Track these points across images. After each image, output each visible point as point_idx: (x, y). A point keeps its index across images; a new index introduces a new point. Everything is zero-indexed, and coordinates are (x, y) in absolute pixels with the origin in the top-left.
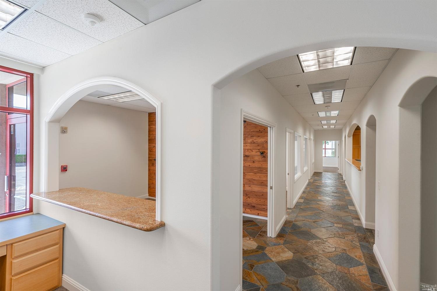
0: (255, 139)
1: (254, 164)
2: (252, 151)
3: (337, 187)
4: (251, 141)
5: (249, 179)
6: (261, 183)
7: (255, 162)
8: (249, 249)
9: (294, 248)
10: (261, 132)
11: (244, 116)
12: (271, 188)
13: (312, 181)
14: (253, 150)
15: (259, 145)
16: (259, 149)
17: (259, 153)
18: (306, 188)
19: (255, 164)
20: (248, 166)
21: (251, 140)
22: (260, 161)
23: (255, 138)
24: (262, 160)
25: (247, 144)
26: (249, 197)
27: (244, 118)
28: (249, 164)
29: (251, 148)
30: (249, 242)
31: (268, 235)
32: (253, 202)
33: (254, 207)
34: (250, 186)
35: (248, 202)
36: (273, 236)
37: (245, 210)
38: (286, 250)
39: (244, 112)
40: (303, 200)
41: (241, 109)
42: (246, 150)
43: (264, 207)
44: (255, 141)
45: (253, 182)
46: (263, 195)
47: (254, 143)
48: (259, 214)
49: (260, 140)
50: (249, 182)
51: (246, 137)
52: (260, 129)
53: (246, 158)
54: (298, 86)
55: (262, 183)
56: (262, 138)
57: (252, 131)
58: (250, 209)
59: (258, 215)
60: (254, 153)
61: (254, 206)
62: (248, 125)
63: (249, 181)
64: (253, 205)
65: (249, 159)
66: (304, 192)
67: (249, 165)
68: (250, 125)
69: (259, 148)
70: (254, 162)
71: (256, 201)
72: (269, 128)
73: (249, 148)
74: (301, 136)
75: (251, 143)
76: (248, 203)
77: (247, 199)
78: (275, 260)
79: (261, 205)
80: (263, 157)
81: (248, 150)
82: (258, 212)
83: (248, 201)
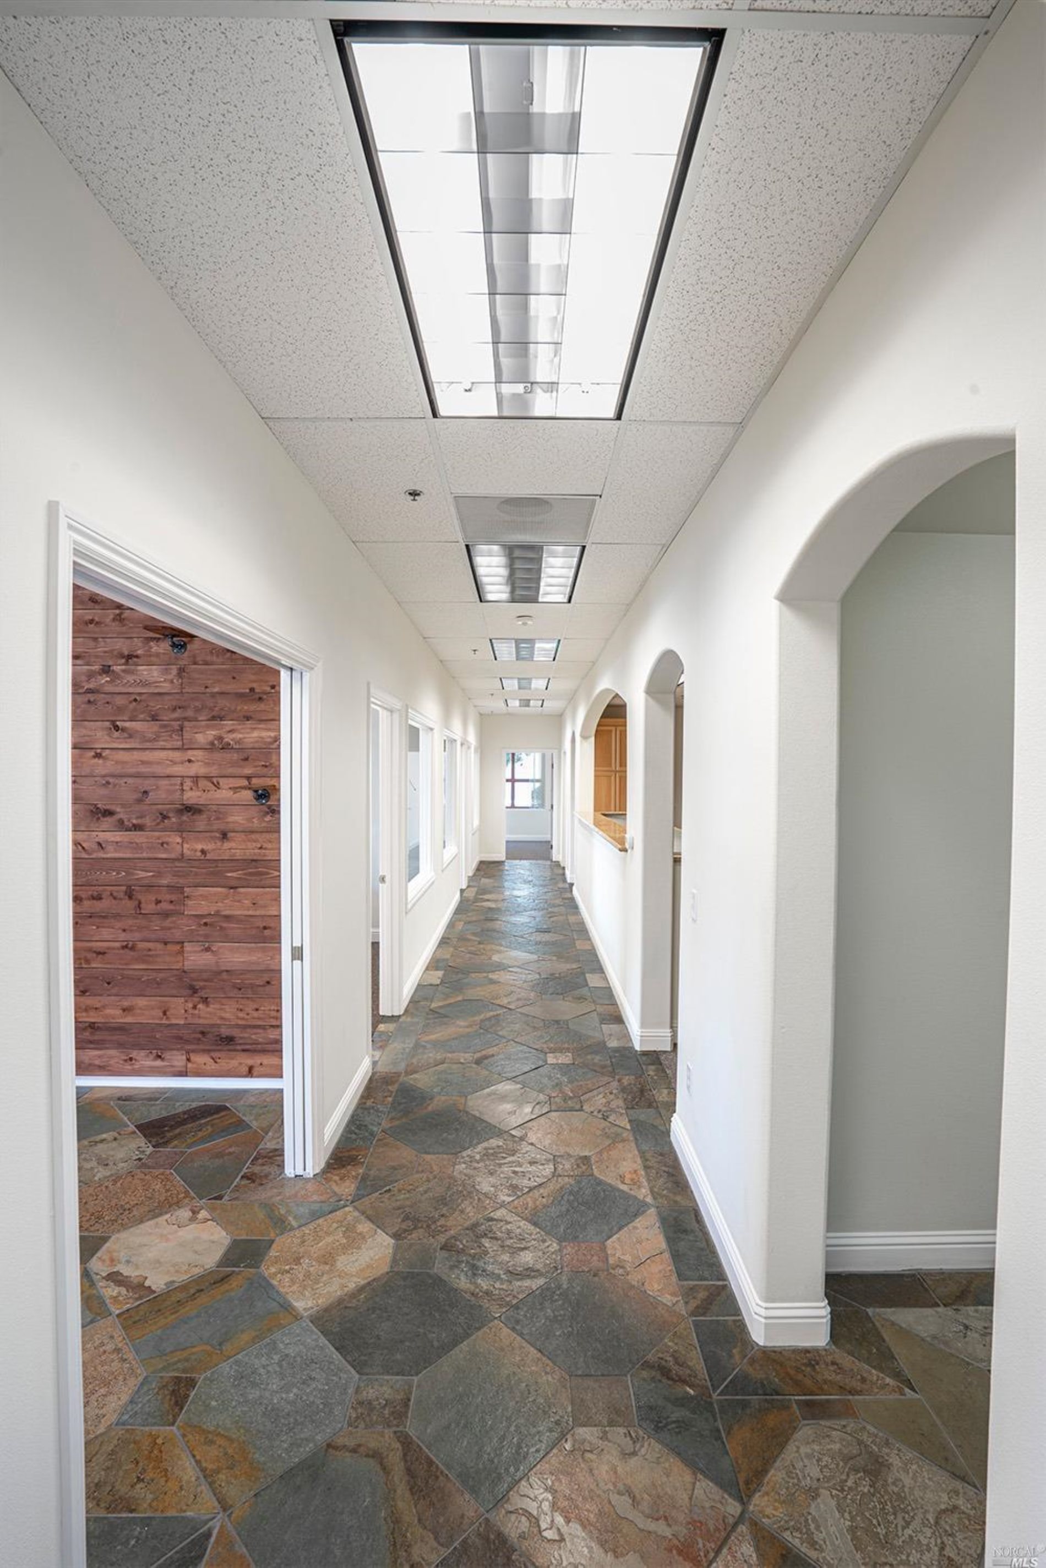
0: (230, 732)
1: (227, 845)
2: (217, 786)
3: (550, 909)
4: (211, 738)
5: (203, 916)
6: (258, 927)
7: (230, 835)
8: (182, 1278)
9: (399, 1208)
10: (260, 699)
11: (76, 552)
12: (297, 954)
13: (471, 894)
14: (222, 781)
15: (246, 759)
16: (249, 778)
17: (248, 795)
19: (233, 844)
20: (199, 854)
21: (211, 734)
22: (252, 832)
23: (228, 724)
24: (264, 824)
25: (195, 752)
26: (205, 1001)
27: (78, 570)
28: (199, 847)
29: (214, 771)
30: (190, 1232)
31: (289, 1171)
32: (222, 1018)
33: (230, 1040)
34: (208, 949)
35: (201, 1021)
36: (310, 1172)
37: (188, 1060)
38: (365, 1227)
39: (70, 527)
40: (440, 973)
41: (52, 509)
42: (188, 783)
43: (272, 1035)
44: (228, 738)
45: (221, 927)
46: (268, 983)
47: (226, 747)
48: (255, 1072)
49: (255, 734)
50: (204, 930)
51: (186, 719)
52: (254, 685)
53: (184, 818)
54: (414, 494)
55: (265, 928)
56: (260, 725)
57: (216, 690)
58: (213, 1054)
59: (250, 1073)
60: (224, 794)
61: (227, 1037)
62: (195, 663)
63: (206, 924)
64: (225, 1032)
65: (201, 823)
67: (203, 852)
68: (206, 663)
69: (248, 771)
70: (224, 836)
71: (241, 1015)
72: (284, 675)
73: (203, 771)
74: (432, 729)
75: (211, 747)
76: (201, 1029)
77: (195, 1007)
78: (310, 1304)
79: (263, 1028)
80: (267, 813)
81: (196, 779)
82: (250, 1062)
83: (199, 1017)
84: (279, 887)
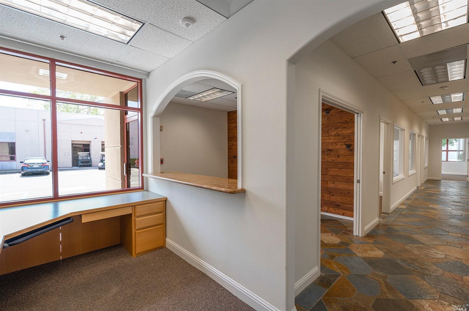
0: (340, 131)
1: (339, 159)
2: (337, 145)
3: (462, 196)
4: (335, 133)
5: (333, 175)
6: (346, 179)
7: (340, 156)
8: (330, 243)
9: (386, 248)
10: (348, 123)
11: (322, 96)
12: (358, 181)
13: (423, 188)
14: (338, 143)
15: (344, 138)
16: (345, 142)
17: (345, 146)
18: (412, 195)
19: (340, 159)
21: (335, 132)
22: (345, 155)
23: (340, 130)
24: (349, 154)
25: (331, 137)
26: (333, 195)
27: (323, 100)
28: (332, 159)
29: (336, 141)
30: (332, 237)
31: (355, 234)
32: (336, 200)
33: (339, 205)
34: (334, 183)
35: (331, 200)
36: (360, 235)
37: (328, 209)
38: (376, 249)
39: (322, 92)
40: (406, 206)
41: (320, 90)
42: (329, 144)
43: (350, 206)
44: (339, 133)
45: (337, 178)
46: (349, 193)
47: (339, 135)
48: (345, 214)
49: (346, 132)
50: (333, 179)
51: (329, 129)
52: (347, 120)
53: (328, 152)
54: (394, 62)
55: (348, 179)
56: (349, 129)
57: (337, 122)
58: (334, 208)
59: (343, 215)
60: (338, 146)
61: (338, 205)
62: (331, 116)
63: (333, 177)
64: (337, 203)
65: (333, 153)
66: (408, 199)
67: (333, 160)
68: (334, 116)
69: (344, 141)
70: (338, 156)
71: (342, 200)
72: (356, 115)
73: (333, 141)
74: (404, 130)
75: (335, 135)
76: (331, 202)
77: (330, 197)
78: (361, 255)
79: (347, 204)
80: (350, 151)
81: (331, 143)
82: (344, 212)
83: (331, 199)
84: (354, 169)
